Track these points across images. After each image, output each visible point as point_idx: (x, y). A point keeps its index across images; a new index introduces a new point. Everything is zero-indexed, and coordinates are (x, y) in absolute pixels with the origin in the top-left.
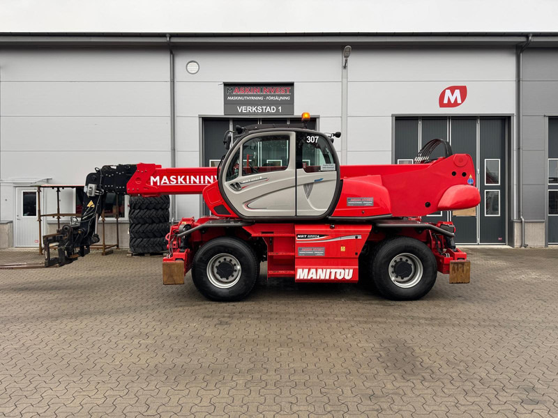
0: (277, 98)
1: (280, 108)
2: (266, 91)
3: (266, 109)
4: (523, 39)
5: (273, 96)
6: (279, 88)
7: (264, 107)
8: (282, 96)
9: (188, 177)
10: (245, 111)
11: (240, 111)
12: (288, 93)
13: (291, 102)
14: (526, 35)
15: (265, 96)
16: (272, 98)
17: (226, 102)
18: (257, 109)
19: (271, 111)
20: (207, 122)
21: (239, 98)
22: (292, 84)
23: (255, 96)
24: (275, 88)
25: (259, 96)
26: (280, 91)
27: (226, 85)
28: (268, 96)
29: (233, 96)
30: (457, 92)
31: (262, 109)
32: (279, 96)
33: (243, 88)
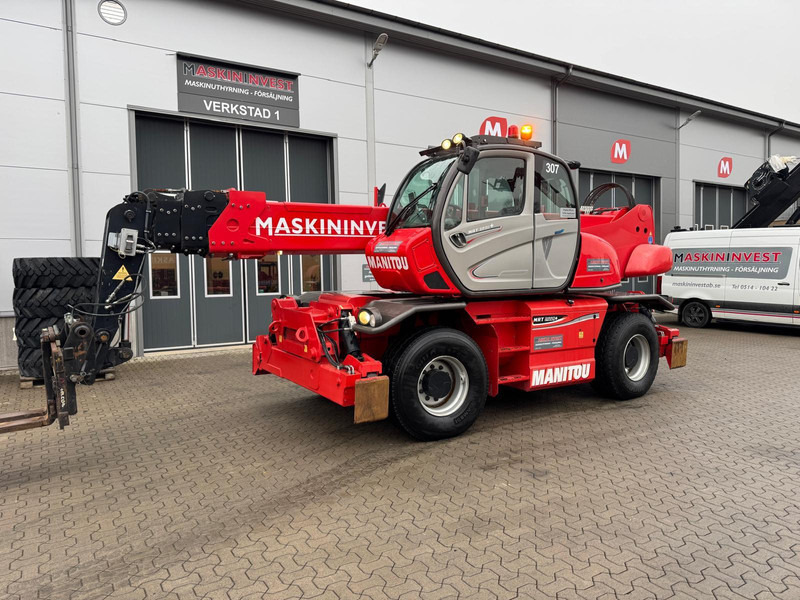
0: (271, 96)
1: (277, 113)
2: (253, 80)
3: (254, 111)
4: (562, 70)
5: (263, 90)
6: (274, 80)
7: (251, 108)
8: (281, 93)
9: (322, 221)
10: (216, 109)
11: (208, 108)
12: (289, 91)
13: (294, 106)
14: (566, 66)
15: (252, 89)
16: (263, 94)
17: (182, 90)
18: (238, 109)
19: (261, 116)
20: (146, 121)
21: (207, 85)
22: (293, 77)
23: (232, 85)
24: (268, 78)
25: (242, 87)
26: (277, 84)
27: (181, 57)
28: (258, 89)
29: (196, 79)
30: (498, 125)
31: (248, 110)
32: (275, 93)
33: (213, 69)
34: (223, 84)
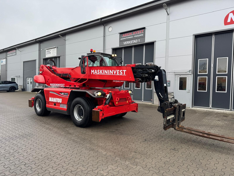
0: (138, 36)
1: (139, 40)
2: (134, 33)
7: (133, 41)
8: (140, 34)
10: (127, 43)
11: (124, 44)
12: (142, 33)
13: (144, 37)
15: (133, 36)
16: (136, 36)
17: (120, 41)
18: (130, 42)
19: (135, 42)
20: (114, 50)
21: (124, 38)
22: (144, 28)
23: (130, 36)
24: (137, 31)
25: (131, 36)
26: (139, 32)
27: (120, 34)
28: (135, 35)
29: (122, 38)
33: (126, 34)
34: (127, 37)
